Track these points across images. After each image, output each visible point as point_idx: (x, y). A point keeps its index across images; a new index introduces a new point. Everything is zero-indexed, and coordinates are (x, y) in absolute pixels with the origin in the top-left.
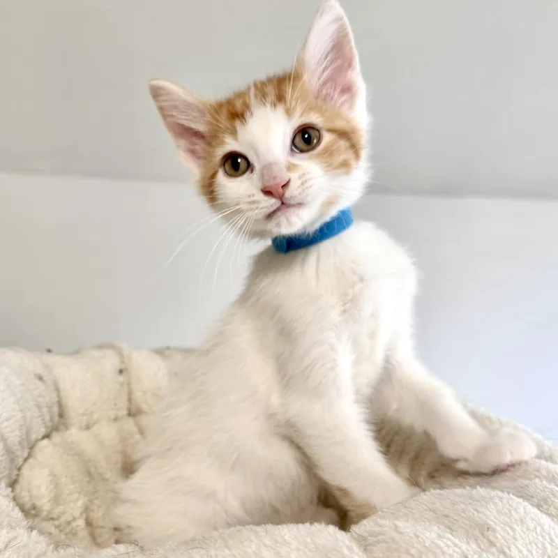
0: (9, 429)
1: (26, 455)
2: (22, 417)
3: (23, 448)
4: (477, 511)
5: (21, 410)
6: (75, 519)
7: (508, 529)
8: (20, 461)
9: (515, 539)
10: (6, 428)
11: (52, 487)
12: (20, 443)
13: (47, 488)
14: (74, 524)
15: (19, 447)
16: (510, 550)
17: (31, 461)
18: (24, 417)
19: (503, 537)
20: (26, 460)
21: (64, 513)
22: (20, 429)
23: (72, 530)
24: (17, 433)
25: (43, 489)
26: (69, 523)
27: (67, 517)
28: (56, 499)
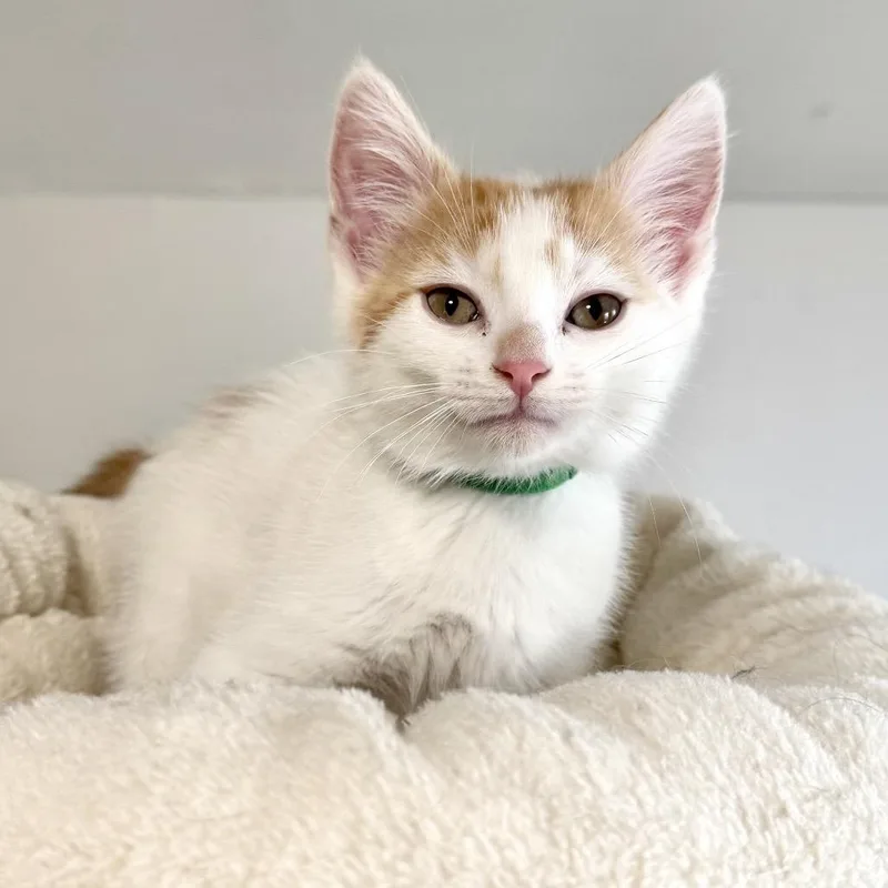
7: (681, 713)
9: (689, 727)
16: (668, 741)
19: (664, 724)
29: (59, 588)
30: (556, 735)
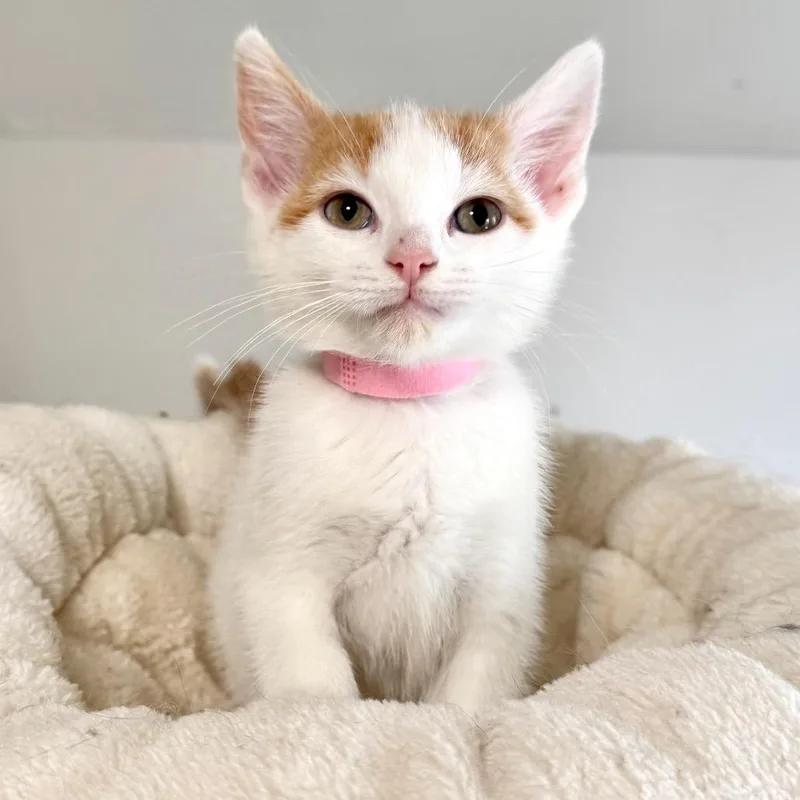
0: (71, 513)
1: (99, 553)
2: (96, 498)
3: (93, 544)
4: (670, 684)
5: (97, 488)
6: (175, 648)
7: (714, 713)
8: (88, 561)
9: (723, 730)
10: (67, 509)
11: (136, 597)
12: (89, 535)
13: (128, 598)
14: (175, 655)
15: (86, 540)
16: (707, 750)
17: (106, 563)
18: (101, 498)
19: (702, 729)
20: (97, 561)
21: (155, 637)
22: (90, 516)
23: (173, 664)
24: (85, 519)
25: (121, 599)
26: (167, 652)
27: (162, 643)
28: (143, 615)
29: (162, 513)
30: (610, 764)
